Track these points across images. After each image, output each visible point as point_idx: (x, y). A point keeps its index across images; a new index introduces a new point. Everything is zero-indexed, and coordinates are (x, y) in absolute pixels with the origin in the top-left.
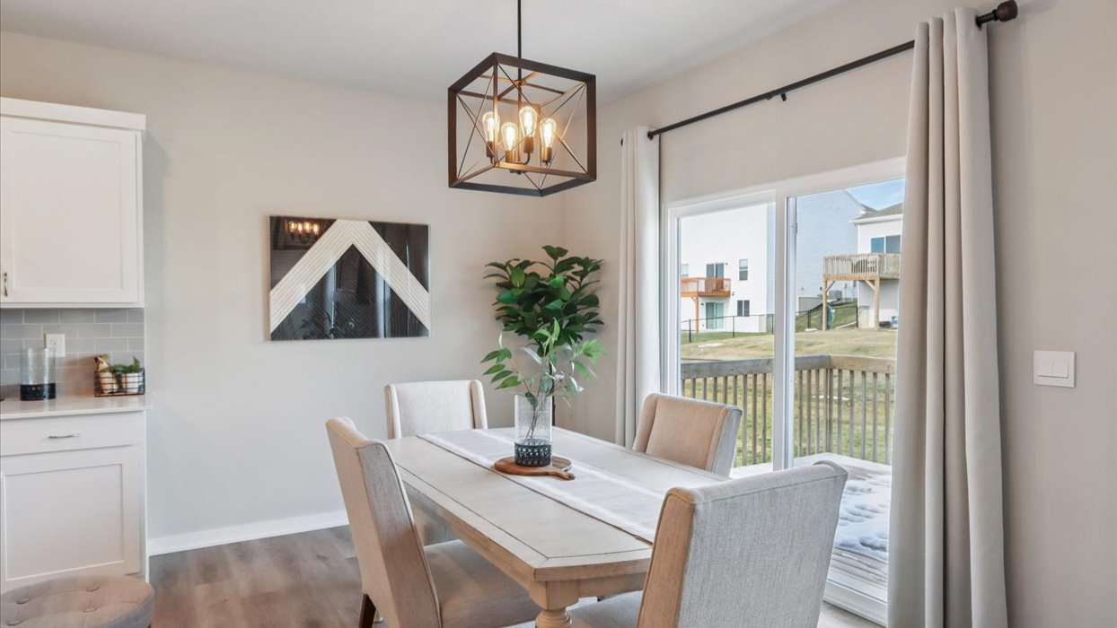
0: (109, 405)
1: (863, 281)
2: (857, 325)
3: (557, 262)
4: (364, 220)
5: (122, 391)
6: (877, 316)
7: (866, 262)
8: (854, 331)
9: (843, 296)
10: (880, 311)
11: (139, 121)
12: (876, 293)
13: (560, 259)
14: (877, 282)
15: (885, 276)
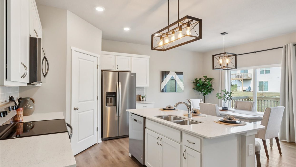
0: (142, 102)
1: (239, 80)
2: (237, 91)
3: (206, 79)
4: (174, 71)
5: (143, 101)
6: (243, 88)
7: (239, 75)
8: (236, 92)
9: (232, 84)
10: (243, 87)
11: (149, 57)
12: (242, 83)
13: (206, 78)
14: (243, 80)
15: (244, 79)
